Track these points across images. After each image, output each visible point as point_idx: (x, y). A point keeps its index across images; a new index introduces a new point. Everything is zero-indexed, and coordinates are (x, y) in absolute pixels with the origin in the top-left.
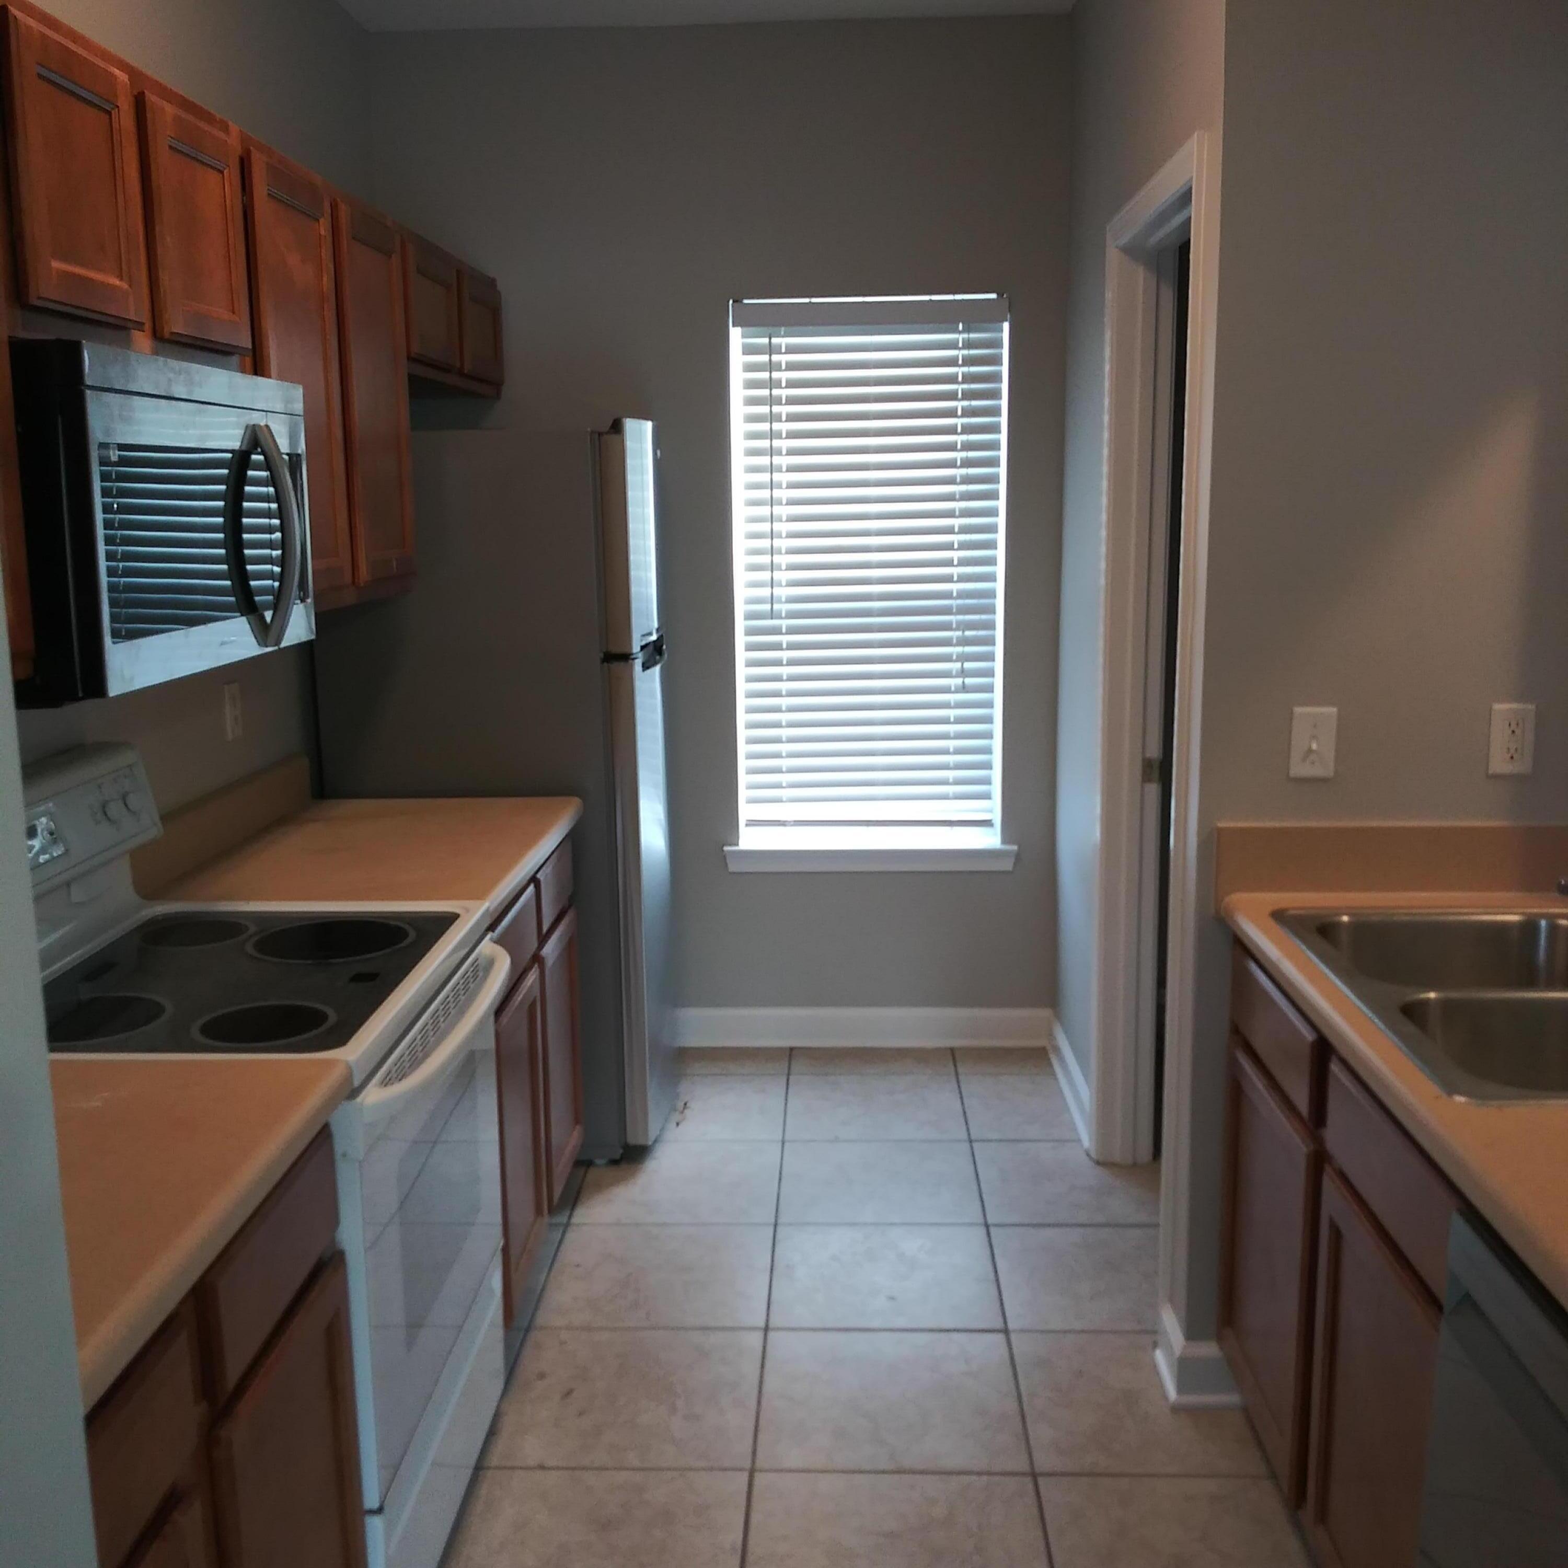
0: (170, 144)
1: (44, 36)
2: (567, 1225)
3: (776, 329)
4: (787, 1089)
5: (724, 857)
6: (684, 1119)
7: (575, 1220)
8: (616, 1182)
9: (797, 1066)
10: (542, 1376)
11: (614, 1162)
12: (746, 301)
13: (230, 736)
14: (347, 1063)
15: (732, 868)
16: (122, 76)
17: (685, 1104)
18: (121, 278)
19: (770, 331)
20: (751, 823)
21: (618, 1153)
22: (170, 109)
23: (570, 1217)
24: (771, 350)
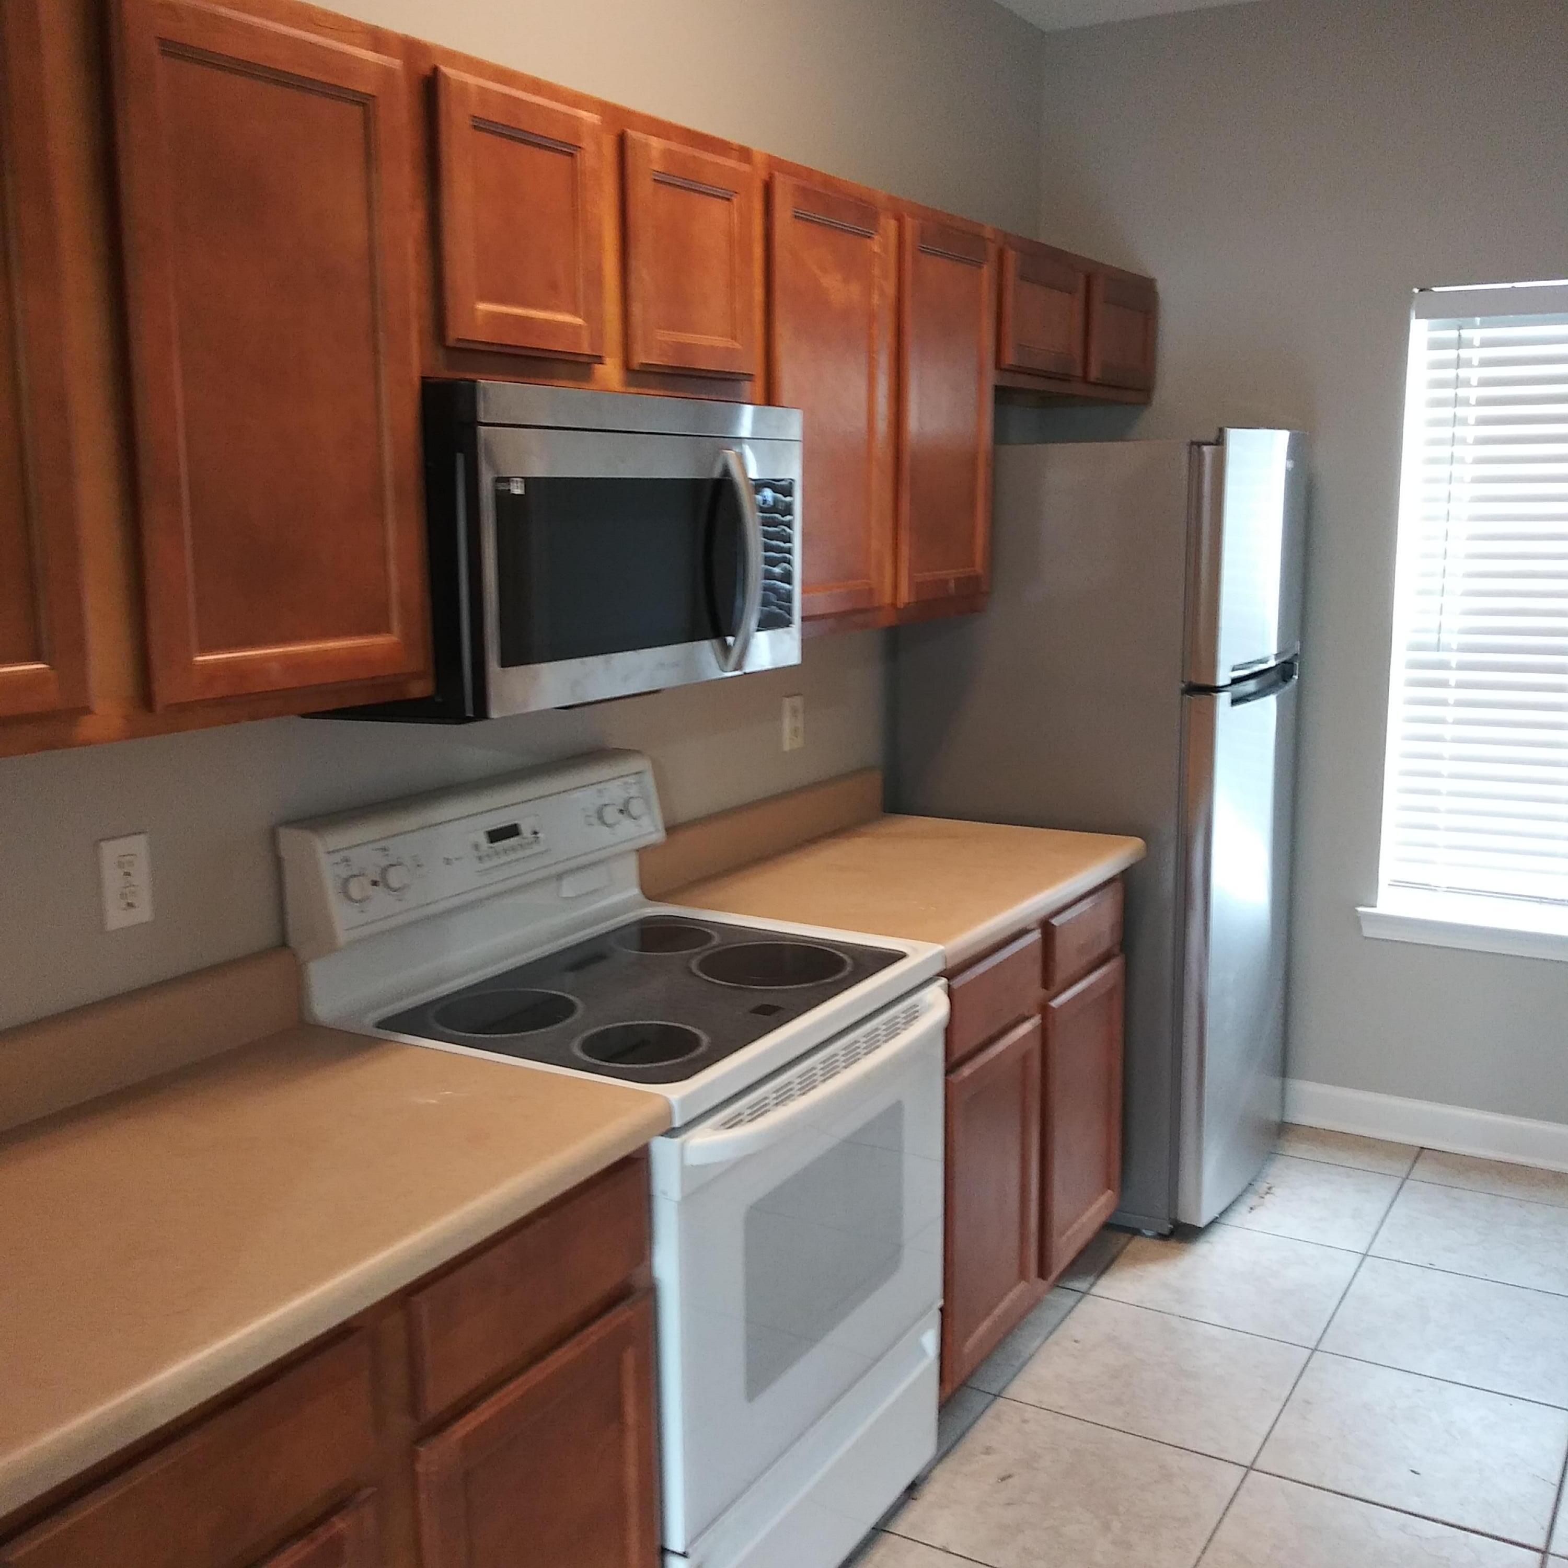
0: (654, 177)
1: (483, 90)
2: (1085, 1293)
3: (1468, 319)
4: (1398, 1193)
5: (1357, 920)
6: (1261, 1205)
7: (1094, 1290)
8: (1154, 1259)
9: (1420, 1170)
10: (988, 1451)
11: (1163, 1237)
12: (1435, 289)
13: (787, 747)
14: (667, 1100)
15: (1368, 932)
16: (590, 117)
17: (1270, 1188)
18: (575, 313)
19: (1460, 323)
20: (1397, 884)
21: (1167, 1227)
22: (656, 144)
23: (1092, 1285)
24: (1460, 344)
